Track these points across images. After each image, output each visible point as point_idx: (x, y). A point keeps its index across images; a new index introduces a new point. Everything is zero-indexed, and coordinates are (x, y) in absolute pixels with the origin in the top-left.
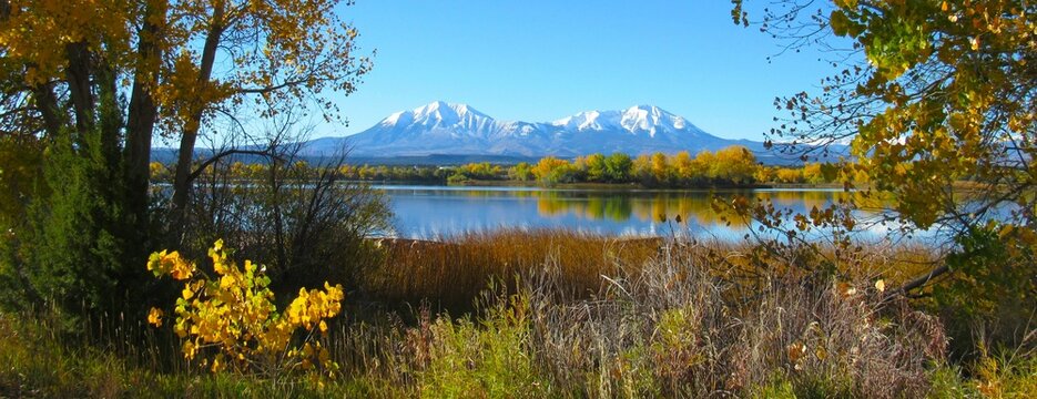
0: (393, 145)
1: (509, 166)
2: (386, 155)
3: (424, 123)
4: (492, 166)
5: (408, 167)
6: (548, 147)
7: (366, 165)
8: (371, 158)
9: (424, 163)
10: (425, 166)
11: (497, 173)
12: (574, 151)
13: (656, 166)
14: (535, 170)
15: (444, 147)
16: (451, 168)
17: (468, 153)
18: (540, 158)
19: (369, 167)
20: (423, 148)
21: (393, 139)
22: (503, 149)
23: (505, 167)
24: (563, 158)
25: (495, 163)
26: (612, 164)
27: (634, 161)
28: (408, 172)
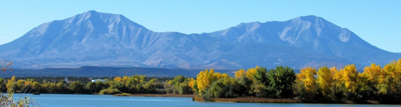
0: (42, 56)
1: (165, 79)
2: (35, 67)
3: (75, 33)
4: (146, 79)
5: (58, 79)
6: (205, 59)
7: (13, 78)
8: (18, 70)
9: (74, 75)
10: (76, 79)
11: (152, 86)
12: (233, 63)
13: (320, 81)
14: (192, 84)
15: (96, 59)
16: (104, 81)
17: (122, 65)
18: (198, 71)
19: (17, 79)
20: (74, 60)
21: (42, 50)
22: (158, 62)
23: (161, 80)
24: (222, 71)
25: (150, 76)
26: (274, 76)
27: (298, 75)
28: (58, 85)
